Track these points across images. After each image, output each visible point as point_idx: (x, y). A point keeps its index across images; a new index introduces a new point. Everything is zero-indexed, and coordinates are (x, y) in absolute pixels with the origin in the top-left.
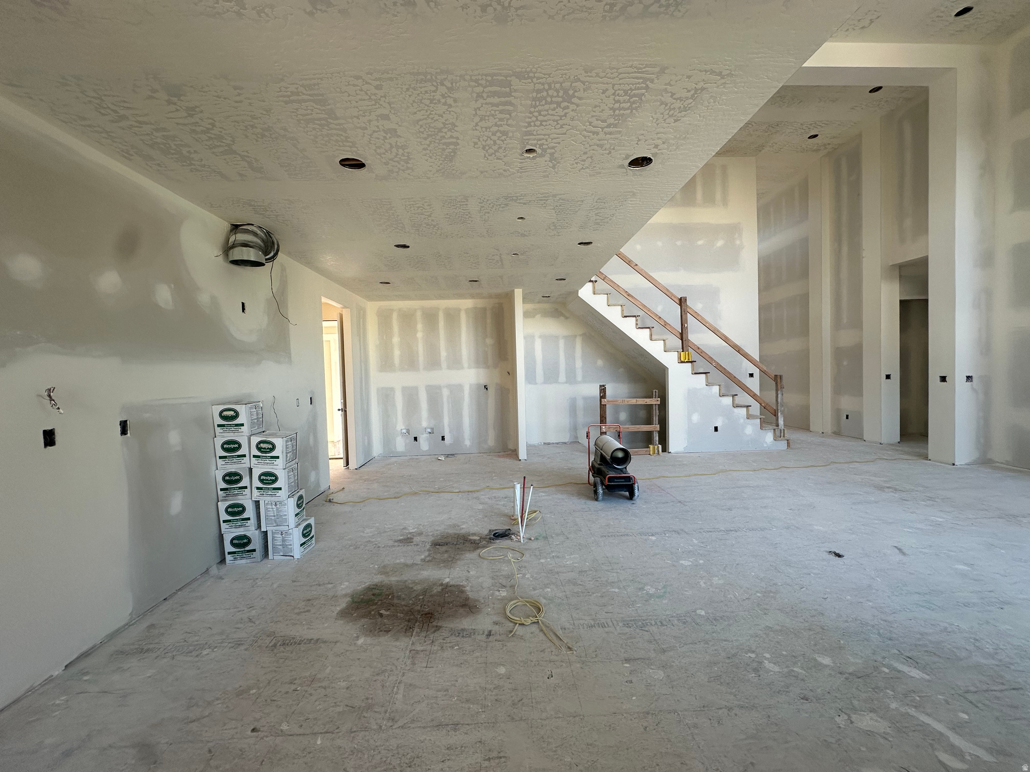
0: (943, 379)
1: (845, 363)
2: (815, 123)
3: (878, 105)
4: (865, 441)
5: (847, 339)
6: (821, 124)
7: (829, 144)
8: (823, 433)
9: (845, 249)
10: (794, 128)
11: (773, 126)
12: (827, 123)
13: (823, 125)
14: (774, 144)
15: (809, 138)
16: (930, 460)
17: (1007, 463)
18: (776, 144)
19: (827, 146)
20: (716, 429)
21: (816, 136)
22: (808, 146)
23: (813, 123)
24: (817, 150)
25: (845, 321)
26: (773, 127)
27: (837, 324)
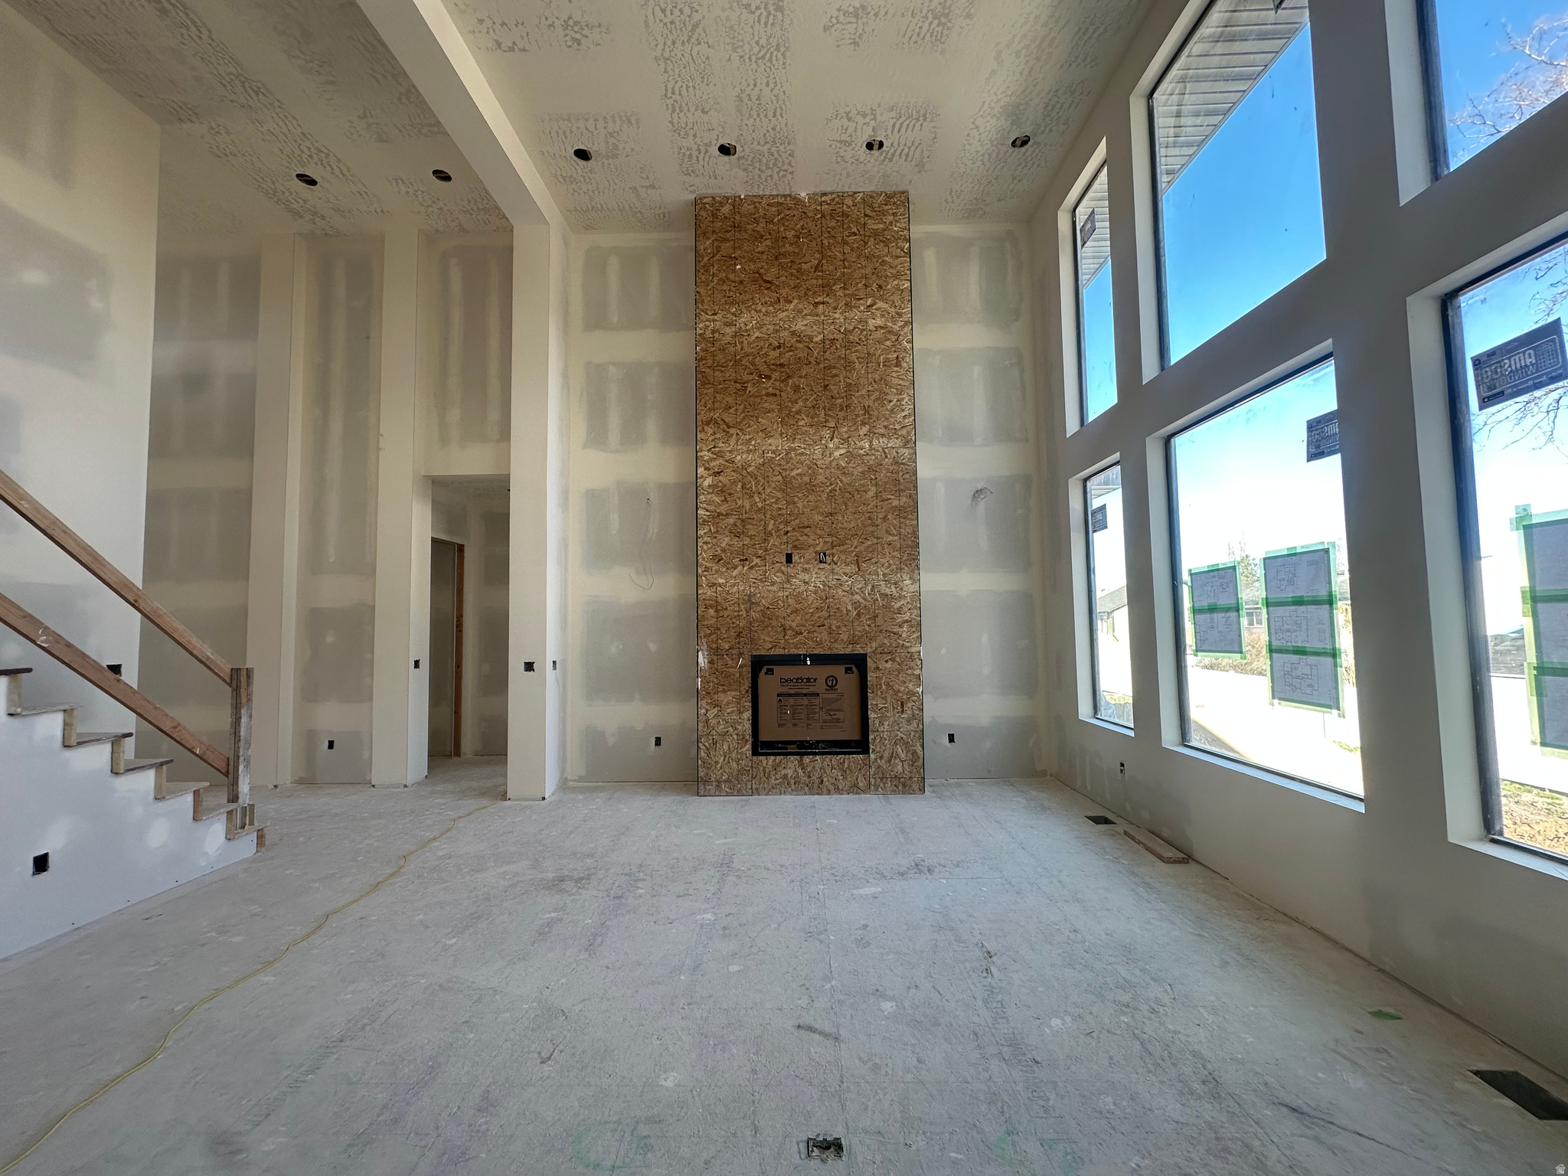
0: (529, 667)
1: (329, 639)
2: (327, 155)
3: (428, 207)
4: (374, 786)
5: (335, 592)
6: (335, 167)
7: (323, 218)
8: (276, 786)
9: (336, 426)
10: (285, 130)
11: (246, 84)
12: (346, 172)
13: (337, 171)
14: (223, 131)
15: (298, 176)
16: (509, 799)
17: (581, 779)
18: (228, 133)
19: (317, 219)
20: (41, 864)
21: (313, 182)
22: (287, 194)
23: (324, 149)
24: (297, 215)
25: (332, 559)
26: (244, 87)
27: (314, 561)
